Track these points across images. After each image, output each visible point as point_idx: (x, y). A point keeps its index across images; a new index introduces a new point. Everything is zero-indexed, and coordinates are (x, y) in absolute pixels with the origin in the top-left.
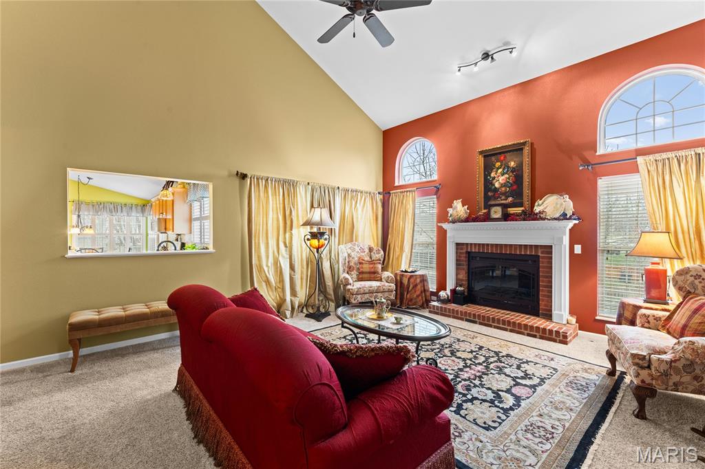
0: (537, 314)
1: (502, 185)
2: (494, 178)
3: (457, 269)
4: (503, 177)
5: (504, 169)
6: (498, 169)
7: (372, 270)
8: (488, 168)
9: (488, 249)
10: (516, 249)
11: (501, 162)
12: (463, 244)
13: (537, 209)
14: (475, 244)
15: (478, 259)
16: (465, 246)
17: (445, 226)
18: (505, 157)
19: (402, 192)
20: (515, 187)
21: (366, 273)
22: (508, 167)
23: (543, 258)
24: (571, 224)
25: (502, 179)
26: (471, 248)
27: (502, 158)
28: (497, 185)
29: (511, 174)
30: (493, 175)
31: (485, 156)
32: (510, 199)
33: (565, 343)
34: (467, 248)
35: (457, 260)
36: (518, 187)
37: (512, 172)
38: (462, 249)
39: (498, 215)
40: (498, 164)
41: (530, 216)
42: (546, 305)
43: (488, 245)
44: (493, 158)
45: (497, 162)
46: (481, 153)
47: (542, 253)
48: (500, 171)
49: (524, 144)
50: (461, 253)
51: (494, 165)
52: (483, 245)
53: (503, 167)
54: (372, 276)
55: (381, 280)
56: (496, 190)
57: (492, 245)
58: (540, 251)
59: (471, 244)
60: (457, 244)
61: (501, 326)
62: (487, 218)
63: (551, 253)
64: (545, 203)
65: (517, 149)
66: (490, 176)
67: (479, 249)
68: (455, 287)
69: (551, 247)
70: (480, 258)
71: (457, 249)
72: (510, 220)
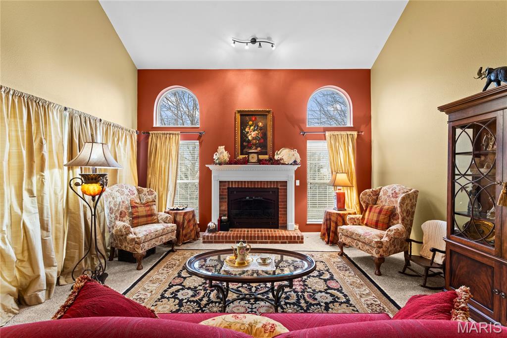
0: (277, 227)
1: (253, 139)
2: (248, 133)
3: (220, 202)
5: (255, 127)
6: (251, 126)
7: (149, 213)
8: (244, 125)
9: (245, 185)
10: (264, 184)
11: (253, 121)
12: (225, 182)
13: (276, 157)
14: (235, 182)
15: (235, 193)
16: (227, 183)
17: (211, 167)
18: (256, 118)
19: (164, 134)
20: (262, 141)
21: (142, 217)
22: (258, 126)
23: (281, 189)
24: (296, 167)
25: (253, 134)
26: (232, 185)
27: (254, 119)
28: (250, 138)
29: (259, 131)
30: (247, 130)
31: (241, 115)
32: (259, 149)
33: (302, 242)
34: (229, 185)
35: (220, 195)
36: (264, 141)
37: (261, 130)
38: (224, 186)
39: (255, 160)
40: (251, 123)
41: (273, 161)
42: (283, 221)
43: (245, 182)
44: (247, 118)
45: (250, 121)
46: (239, 112)
47: (280, 186)
48: (252, 128)
49: (269, 112)
50: (223, 189)
51: (248, 123)
52: (242, 182)
53: (254, 125)
54: (149, 219)
55: (158, 222)
56: (249, 141)
57: (248, 182)
58: (279, 185)
59: (232, 182)
60: (220, 181)
61: (264, 241)
62: (246, 162)
63: (286, 186)
64: (281, 153)
65: (263, 114)
66: (245, 130)
67: (238, 185)
68: (220, 217)
69: (286, 182)
70: (237, 192)
71: (220, 186)
72: (263, 164)
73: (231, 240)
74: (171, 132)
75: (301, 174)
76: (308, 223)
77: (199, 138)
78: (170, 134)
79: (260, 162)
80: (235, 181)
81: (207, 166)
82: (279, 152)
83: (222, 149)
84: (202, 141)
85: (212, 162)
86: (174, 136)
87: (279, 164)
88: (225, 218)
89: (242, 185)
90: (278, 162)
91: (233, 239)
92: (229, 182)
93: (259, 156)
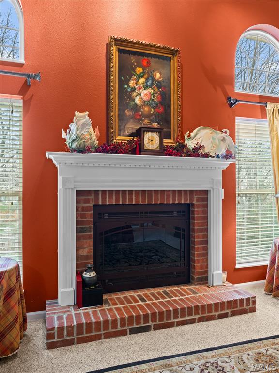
1: (146, 103)
2: (133, 90)
4: (145, 92)
5: (147, 79)
6: (139, 77)
8: (126, 72)
10: (168, 196)
11: (144, 68)
12: (89, 193)
14: (111, 192)
15: (106, 216)
16: (93, 197)
18: (149, 63)
20: (161, 109)
22: (153, 79)
23: (198, 206)
25: (145, 94)
26: (104, 198)
27: (145, 63)
28: (138, 101)
29: (156, 90)
30: (132, 83)
31: (120, 51)
32: (156, 124)
34: (97, 199)
35: (78, 223)
36: (165, 109)
37: (159, 87)
38: (87, 201)
39: (155, 146)
40: (139, 70)
41: (180, 150)
42: (201, 267)
43: (131, 192)
44: (133, 59)
45: (138, 66)
46: (118, 41)
47: (197, 201)
48: (142, 80)
49: (174, 52)
50: (84, 209)
51: (134, 70)
52: (124, 192)
53: (146, 76)
56: (136, 108)
57: (137, 192)
58: (195, 197)
59: (104, 192)
60: (79, 193)
61: (187, 318)
62: (136, 148)
63: (206, 200)
64: (198, 136)
65: (165, 55)
66: (128, 84)
67: (117, 200)
68: (79, 274)
69: (206, 192)
70: (109, 214)
71: (77, 202)
72: (169, 155)
73: (119, 328)
75: (229, 178)
76: (238, 266)
77: (24, 89)
79: (164, 151)
80: (109, 191)
81: (48, 155)
82: (192, 134)
83: (82, 118)
84: (31, 98)
85: (62, 146)
87: (198, 156)
88: (93, 274)
90: (196, 152)
91: (121, 326)
92: (96, 192)
93: (165, 140)
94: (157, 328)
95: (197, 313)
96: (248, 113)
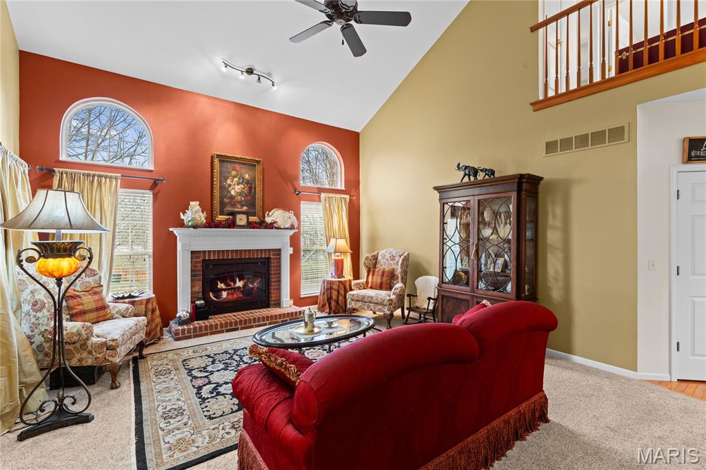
0: (268, 306)
1: (240, 194)
2: (230, 185)
3: (192, 281)
4: (239, 187)
5: (239, 179)
6: (234, 177)
7: (100, 304)
8: (224, 175)
9: (228, 255)
10: (253, 253)
11: (237, 172)
12: (199, 252)
13: (268, 220)
14: (214, 251)
15: (211, 266)
16: (202, 255)
17: (176, 231)
18: (240, 168)
19: (88, 175)
20: (249, 198)
21: (91, 311)
22: (243, 178)
23: (274, 259)
24: (291, 232)
25: (238, 188)
26: (209, 256)
27: (238, 168)
28: (233, 193)
29: (246, 185)
30: (229, 181)
31: (220, 161)
32: (245, 208)
34: (204, 256)
35: (192, 271)
36: (252, 198)
38: (198, 257)
39: (244, 222)
40: (234, 173)
41: (262, 225)
43: (228, 251)
44: (229, 166)
45: (233, 170)
46: (218, 156)
47: (273, 255)
48: (236, 179)
49: (258, 162)
50: (196, 262)
51: (230, 173)
53: (238, 176)
54: (102, 313)
55: (112, 318)
56: (232, 198)
57: (233, 251)
58: (272, 253)
59: (209, 252)
60: (192, 252)
62: (232, 224)
63: (280, 254)
64: (274, 215)
65: (251, 164)
66: (226, 181)
67: (219, 256)
68: (193, 302)
69: (280, 250)
70: (214, 265)
71: (191, 258)
72: (254, 228)
73: (219, 329)
74: (102, 173)
75: (295, 241)
76: (302, 296)
77: (154, 186)
78: (100, 176)
79: (250, 225)
81: (171, 229)
82: (270, 213)
83: (195, 205)
84: (158, 192)
85: (181, 224)
86: (108, 180)
87: (272, 228)
88: (202, 302)
89: (223, 255)
90: (271, 226)
91: (221, 328)
92: (204, 252)
93: (250, 218)
94: (242, 329)
95: (267, 320)
96: (310, 199)
